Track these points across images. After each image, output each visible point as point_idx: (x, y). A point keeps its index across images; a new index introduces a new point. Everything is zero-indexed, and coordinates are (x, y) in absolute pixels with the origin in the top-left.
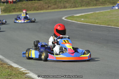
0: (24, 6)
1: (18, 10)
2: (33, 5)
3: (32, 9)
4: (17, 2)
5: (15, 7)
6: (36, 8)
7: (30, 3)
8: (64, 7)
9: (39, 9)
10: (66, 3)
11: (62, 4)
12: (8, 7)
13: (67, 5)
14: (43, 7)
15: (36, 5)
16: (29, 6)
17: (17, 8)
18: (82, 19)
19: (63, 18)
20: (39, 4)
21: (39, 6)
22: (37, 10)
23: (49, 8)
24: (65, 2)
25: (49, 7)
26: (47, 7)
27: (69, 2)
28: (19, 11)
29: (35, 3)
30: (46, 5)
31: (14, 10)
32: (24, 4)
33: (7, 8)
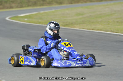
18: (26, 19)
19: (7, 19)
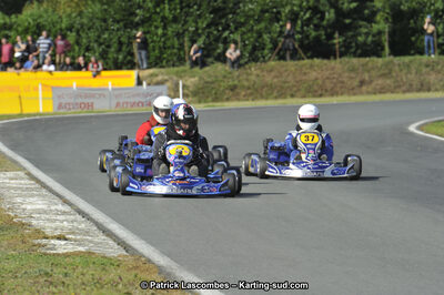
0: (268, 79)
1: (249, 91)
2: (305, 74)
3: (299, 90)
4: (246, 63)
5: (236, 82)
6: (316, 88)
7: (293, 69)
8: (422, 85)
9: (326, 91)
10: (428, 69)
11: (412, 76)
12: (212, 83)
13: (432, 78)
14: (339, 85)
15: (313, 75)
16: (290, 78)
17: (246, 84)
20: (327, 73)
21: (328, 78)
22: (320, 92)
23: (364, 88)
24: (427, 66)
25: (362, 83)
26: (356, 83)
27: (439, 67)
28: (251, 94)
29: (312, 66)
30: (352, 78)
31: (234, 91)
32: (271, 71)
33: (207, 82)
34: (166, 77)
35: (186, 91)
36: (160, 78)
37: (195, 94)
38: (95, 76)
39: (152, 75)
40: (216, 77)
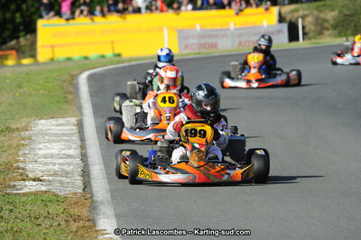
34: (306, 12)
35: (326, 25)
36: (301, 13)
37: (335, 27)
38: (237, 14)
39: (293, 11)
40: (356, 10)
